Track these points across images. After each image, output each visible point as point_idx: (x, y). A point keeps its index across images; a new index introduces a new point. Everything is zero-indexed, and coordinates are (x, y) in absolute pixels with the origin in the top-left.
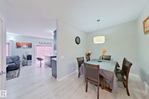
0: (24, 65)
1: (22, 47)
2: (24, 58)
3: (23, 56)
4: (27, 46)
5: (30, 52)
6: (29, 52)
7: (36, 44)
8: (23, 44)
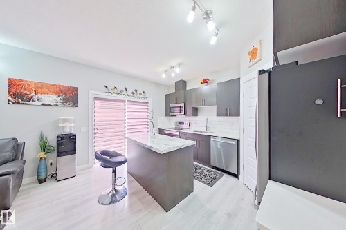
0: (43, 177)
1: (36, 103)
2: (44, 147)
3: (42, 137)
4: (58, 99)
5: (69, 120)
6: (65, 121)
7: (93, 94)
8: (41, 88)
